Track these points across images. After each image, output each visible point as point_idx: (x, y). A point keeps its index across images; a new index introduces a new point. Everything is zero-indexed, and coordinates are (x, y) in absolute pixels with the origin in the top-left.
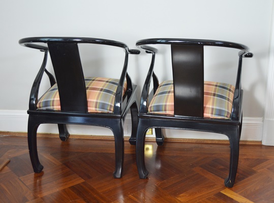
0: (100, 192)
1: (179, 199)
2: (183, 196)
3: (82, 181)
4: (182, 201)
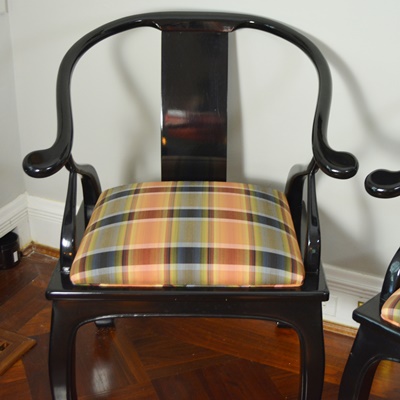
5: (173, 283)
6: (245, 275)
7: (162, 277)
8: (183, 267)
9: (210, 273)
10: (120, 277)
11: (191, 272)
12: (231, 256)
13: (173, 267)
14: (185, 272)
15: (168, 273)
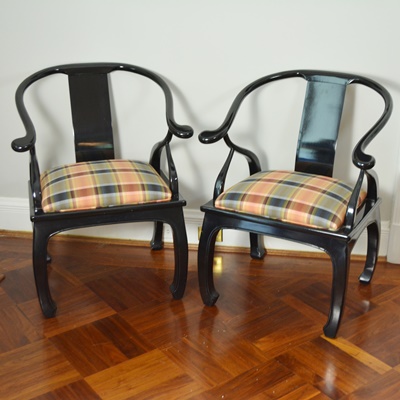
0: (138, 331)
1: (258, 346)
2: (263, 342)
3: (113, 312)
4: (262, 349)
5: (102, 205)
6: (140, 197)
7: (95, 203)
8: (106, 195)
9: (121, 197)
10: (72, 205)
11: (111, 198)
12: (131, 188)
13: (100, 196)
14: (107, 198)
15: (98, 199)
